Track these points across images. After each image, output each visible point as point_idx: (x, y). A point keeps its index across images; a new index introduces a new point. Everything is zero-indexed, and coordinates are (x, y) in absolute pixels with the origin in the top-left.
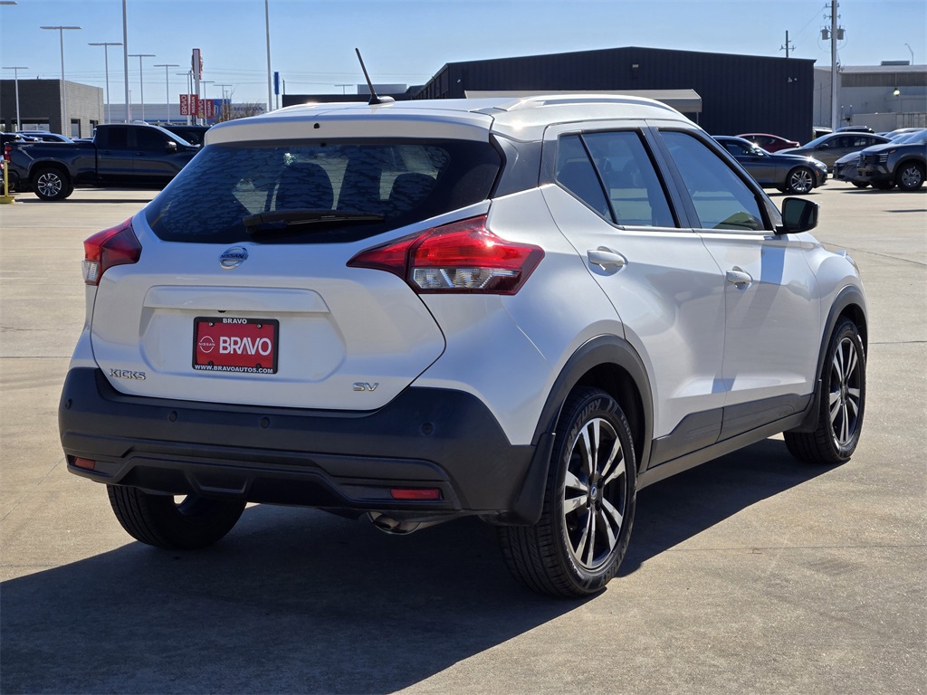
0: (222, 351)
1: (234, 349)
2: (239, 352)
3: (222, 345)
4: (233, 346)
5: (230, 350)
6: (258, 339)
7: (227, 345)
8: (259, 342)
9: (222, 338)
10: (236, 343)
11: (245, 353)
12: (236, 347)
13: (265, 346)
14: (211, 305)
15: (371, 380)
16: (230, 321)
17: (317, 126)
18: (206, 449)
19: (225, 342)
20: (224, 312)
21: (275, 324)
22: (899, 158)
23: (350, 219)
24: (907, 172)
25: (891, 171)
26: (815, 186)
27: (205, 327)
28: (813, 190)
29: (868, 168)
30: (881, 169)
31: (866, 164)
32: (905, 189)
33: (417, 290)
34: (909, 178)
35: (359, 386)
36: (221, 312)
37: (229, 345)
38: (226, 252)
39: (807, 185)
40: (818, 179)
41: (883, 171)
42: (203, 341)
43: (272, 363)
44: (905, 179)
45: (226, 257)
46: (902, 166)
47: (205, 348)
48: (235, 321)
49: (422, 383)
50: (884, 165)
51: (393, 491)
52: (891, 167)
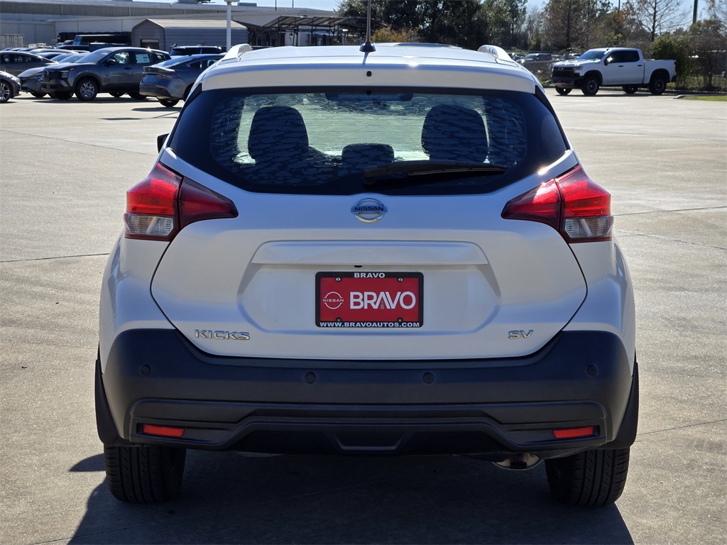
0: (352, 307)
1: (369, 305)
2: (376, 307)
3: (352, 300)
4: (367, 301)
5: (364, 305)
6: (399, 293)
7: (359, 300)
8: (400, 296)
9: (352, 294)
10: (370, 298)
11: (382, 307)
12: (372, 302)
13: (408, 300)
14: (340, 259)
15: (525, 327)
16: (363, 275)
17: (369, 74)
18: (357, 408)
19: (356, 297)
20: (360, 266)
21: (418, 278)
22: (77, 75)
23: (474, 170)
24: (84, 86)
25: (71, 85)
26: (12, 97)
27: (330, 283)
28: (10, 100)
29: (52, 82)
30: (63, 83)
31: (50, 79)
32: (81, 99)
33: (568, 240)
34: (85, 91)
35: (514, 334)
36: (356, 266)
37: (360, 300)
38: (359, 204)
39: (6, 96)
40: (15, 90)
41: (66, 85)
42: (328, 298)
43: (417, 316)
44: (83, 92)
45: (359, 209)
46: (80, 81)
47: (331, 304)
48: (370, 275)
49: (573, 327)
50: (66, 80)
51: (556, 432)
52: (71, 82)
